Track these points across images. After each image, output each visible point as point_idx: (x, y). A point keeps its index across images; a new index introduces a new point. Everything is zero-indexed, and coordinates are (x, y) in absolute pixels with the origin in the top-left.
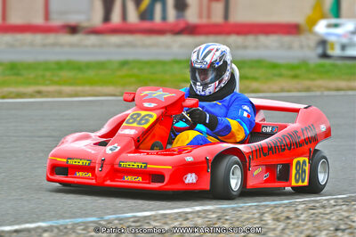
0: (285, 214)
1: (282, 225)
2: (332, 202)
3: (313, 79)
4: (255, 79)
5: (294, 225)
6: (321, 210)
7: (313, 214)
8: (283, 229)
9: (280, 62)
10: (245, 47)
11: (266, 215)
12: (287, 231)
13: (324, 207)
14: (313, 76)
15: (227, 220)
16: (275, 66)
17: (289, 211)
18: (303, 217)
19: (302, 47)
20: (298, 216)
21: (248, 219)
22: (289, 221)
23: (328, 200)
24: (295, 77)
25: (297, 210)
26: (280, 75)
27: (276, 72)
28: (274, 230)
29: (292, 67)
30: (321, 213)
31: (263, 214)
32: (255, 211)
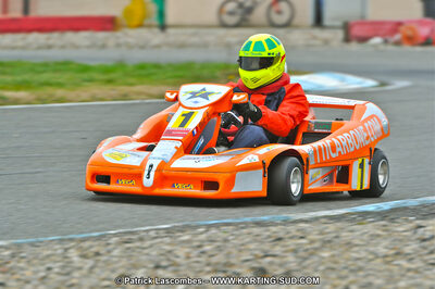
0: (94, 249)
1: (90, 263)
2: (152, 234)
3: (131, 85)
4: (60, 85)
5: (104, 262)
6: (138, 244)
7: (129, 248)
8: (92, 268)
9: (92, 64)
10: (49, 47)
11: (71, 251)
12: (97, 270)
13: (141, 239)
14: (132, 80)
15: (23, 258)
16: (85, 69)
17: (99, 245)
18: (116, 252)
19: (118, 45)
20: (109, 252)
21: (48, 256)
22: (99, 258)
23: (147, 231)
24: (110, 81)
25: (108, 244)
26: (91, 80)
27: (85, 76)
28: (80, 268)
29: (106, 70)
30: (138, 247)
31: (66, 250)
32: (57, 247)
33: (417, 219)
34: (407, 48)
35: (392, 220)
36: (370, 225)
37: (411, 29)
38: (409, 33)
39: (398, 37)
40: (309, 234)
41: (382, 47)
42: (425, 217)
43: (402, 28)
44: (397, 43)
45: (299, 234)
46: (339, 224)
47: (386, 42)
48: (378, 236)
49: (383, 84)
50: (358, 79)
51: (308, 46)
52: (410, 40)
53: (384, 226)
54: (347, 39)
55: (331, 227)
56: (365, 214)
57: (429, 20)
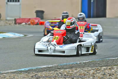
33: (35, 73)
34: (32, 26)
35: (29, 73)
36: (23, 74)
37: (33, 20)
38: (32, 21)
39: (29, 23)
40: (6, 77)
41: (25, 25)
42: (37, 72)
43: (30, 20)
44: (29, 24)
45: (4, 77)
46: (14, 74)
47: (26, 24)
48: (25, 77)
49: (25, 36)
50: (19, 34)
51: (5, 25)
52: (33, 23)
53: (27, 74)
54: (15, 23)
55: (12, 75)
56: (21, 71)
57: (38, 18)
